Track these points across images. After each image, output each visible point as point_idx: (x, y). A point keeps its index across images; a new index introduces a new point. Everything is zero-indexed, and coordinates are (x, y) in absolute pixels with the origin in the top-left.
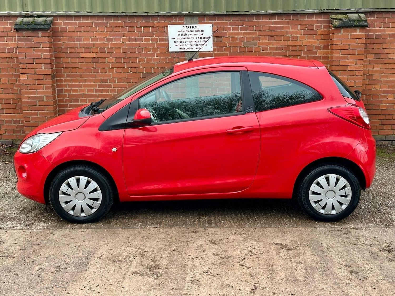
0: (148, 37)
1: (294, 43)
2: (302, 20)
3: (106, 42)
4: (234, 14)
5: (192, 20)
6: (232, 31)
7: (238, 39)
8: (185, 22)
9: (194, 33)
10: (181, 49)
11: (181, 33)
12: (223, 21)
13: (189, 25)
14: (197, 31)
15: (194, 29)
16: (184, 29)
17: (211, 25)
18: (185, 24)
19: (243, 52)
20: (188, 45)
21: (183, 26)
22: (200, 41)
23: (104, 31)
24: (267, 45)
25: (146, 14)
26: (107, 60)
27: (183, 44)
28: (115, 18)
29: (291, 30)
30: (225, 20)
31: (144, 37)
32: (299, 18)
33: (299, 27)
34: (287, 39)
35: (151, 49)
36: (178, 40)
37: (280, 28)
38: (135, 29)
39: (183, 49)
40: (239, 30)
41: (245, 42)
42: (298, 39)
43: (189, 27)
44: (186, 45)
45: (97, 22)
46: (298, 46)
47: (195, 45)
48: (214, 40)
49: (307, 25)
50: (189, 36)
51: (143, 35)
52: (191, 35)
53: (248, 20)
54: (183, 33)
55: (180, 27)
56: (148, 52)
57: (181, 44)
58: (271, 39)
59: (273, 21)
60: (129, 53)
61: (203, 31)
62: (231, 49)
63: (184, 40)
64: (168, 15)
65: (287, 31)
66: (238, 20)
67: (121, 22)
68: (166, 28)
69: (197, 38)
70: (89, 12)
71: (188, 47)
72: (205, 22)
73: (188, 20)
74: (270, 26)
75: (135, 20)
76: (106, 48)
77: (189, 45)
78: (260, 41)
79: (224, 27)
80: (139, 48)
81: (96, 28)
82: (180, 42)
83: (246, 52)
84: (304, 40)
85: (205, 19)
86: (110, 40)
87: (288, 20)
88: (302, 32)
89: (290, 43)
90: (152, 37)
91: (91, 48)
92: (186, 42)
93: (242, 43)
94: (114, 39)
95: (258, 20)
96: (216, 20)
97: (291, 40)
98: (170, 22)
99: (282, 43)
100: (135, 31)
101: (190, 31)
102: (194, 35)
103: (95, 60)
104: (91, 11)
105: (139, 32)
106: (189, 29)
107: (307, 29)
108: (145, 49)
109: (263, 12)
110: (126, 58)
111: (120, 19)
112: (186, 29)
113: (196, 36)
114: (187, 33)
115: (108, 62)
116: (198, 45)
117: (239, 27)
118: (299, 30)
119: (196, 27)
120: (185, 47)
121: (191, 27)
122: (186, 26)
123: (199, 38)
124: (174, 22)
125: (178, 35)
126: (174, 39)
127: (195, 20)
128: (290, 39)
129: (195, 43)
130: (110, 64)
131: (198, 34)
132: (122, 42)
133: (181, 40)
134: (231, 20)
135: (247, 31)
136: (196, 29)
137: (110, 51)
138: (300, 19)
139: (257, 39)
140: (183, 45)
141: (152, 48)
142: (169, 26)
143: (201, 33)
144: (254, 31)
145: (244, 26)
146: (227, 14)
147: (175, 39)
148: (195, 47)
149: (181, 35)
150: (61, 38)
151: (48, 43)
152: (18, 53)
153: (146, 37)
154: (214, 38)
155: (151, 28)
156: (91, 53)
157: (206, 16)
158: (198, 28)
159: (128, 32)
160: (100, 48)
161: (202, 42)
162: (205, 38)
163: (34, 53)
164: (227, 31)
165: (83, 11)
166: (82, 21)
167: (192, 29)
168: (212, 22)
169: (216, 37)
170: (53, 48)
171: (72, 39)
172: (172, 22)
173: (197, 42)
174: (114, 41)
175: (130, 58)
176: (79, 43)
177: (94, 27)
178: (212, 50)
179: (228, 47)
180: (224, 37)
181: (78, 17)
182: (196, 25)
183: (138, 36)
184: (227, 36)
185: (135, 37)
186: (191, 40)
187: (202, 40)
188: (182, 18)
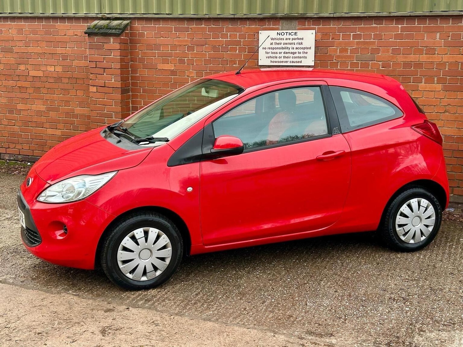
0: (235, 46)
1: (428, 58)
2: (444, 25)
3: (186, 52)
4: (343, 16)
5: (290, 24)
6: (341, 40)
7: (349, 51)
8: (280, 27)
9: (291, 41)
10: (273, 62)
11: (274, 41)
12: (330, 26)
13: (285, 31)
14: (295, 39)
15: (291, 37)
16: (279, 37)
17: (314, 31)
18: (280, 29)
19: (355, 69)
20: (282, 57)
21: (278, 33)
22: (297, 53)
23: (185, 38)
24: (389, 59)
25: (233, 16)
26: (186, 74)
27: (276, 55)
28: (198, 22)
29: (425, 39)
30: (332, 25)
31: (230, 46)
32: (439, 22)
33: (438, 35)
34: (420, 52)
35: (237, 62)
36: (270, 51)
37: (410, 37)
38: (220, 35)
39: (276, 62)
40: (352, 39)
41: (359, 54)
42: (436, 53)
43: (286, 34)
44: (280, 57)
45: (177, 26)
46: (435, 63)
47: (291, 58)
48: (317, 51)
49: (451, 33)
50: (284, 46)
51: (228, 43)
52: (286, 44)
53: (364, 25)
54: (278, 42)
55: (273, 34)
56: (234, 65)
57: (274, 55)
58: (396, 52)
59: (400, 26)
60: (212, 65)
61: (302, 39)
62: (339, 64)
63: (278, 51)
64: (259, 18)
65: (420, 40)
66: (349, 25)
67: (204, 26)
68: (256, 34)
69: (295, 48)
70: (168, 14)
71: (282, 59)
72: (306, 27)
73: (284, 24)
74: (395, 33)
75: (221, 24)
76: (186, 59)
77: (284, 57)
78: (380, 54)
79: (331, 34)
80: (224, 59)
81: (177, 33)
82: (272, 53)
83: (359, 68)
84: (446, 54)
85: (307, 23)
86: (191, 49)
87: (422, 26)
88: (443, 42)
89: (423, 58)
90: (239, 46)
91: (169, 58)
92: (280, 53)
93: (354, 56)
94: (195, 48)
95: (378, 25)
96: (321, 25)
97: (426, 54)
98: (262, 27)
99: (412, 58)
100: (219, 39)
101: (286, 39)
102: (291, 44)
103: (173, 73)
104: (171, 13)
105: (224, 39)
106: (285, 37)
107: (450, 38)
108: (230, 61)
109: (385, 14)
110: (208, 71)
111: (203, 23)
112: (281, 37)
113: (293, 46)
114: (282, 42)
115: (187, 76)
116: (295, 57)
117: (352, 34)
118: (438, 40)
119: (294, 34)
120: (278, 60)
121: (288, 34)
122: (281, 32)
123: (297, 48)
124: (267, 26)
125: (271, 44)
126: (265, 48)
127: (293, 25)
128: (424, 52)
129: (291, 55)
130: (190, 79)
131: (296, 44)
132: (204, 52)
133: (275, 51)
134: (341, 25)
135: (362, 40)
136: (294, 37)
137: (191, 62)
138: (440, 24)
139: (377, 51)
140: (276, 57)
141: (238, 59)
142: (260, 32)
143: (300, 41)
144: (372, 40)
145: (359, 33)
146: (335, 16)
147: (267, 48)
148: (291, 60)
149: (274, 44)
150: (139, 45)
151: (119, 50)
152: (89, 61)
153: (232, 46)
154: (316, 49)
155: (239, 34)
156: (170, 64)
157: (308, 19)
158: (296, 34)
159: (211, 39)
160: (179, 58)
161: (300, 53)
162: (304, 48)
163: (105, 62)
164: (335, 40)
165: (162, 13)
166: (161, 25)
167: (288, 37)
168: (315, 26)
169: (319, 48)
170: (129, 57)
171: (150, 47)
172: (264, 27)
173: (294, 53)
174: (195, 50)
175: (212, 72)
176: (157, 51)
177: (173, 32)
178: (314, 65)
179: (335, 61)
180: (331, 48)
181: (158, 20)
182: (294, 31)
183: (223, 45)
184: (334, 47)
185: (219, 46)
186: (287, 51)
187: (301, 51)
188: (277, 22)
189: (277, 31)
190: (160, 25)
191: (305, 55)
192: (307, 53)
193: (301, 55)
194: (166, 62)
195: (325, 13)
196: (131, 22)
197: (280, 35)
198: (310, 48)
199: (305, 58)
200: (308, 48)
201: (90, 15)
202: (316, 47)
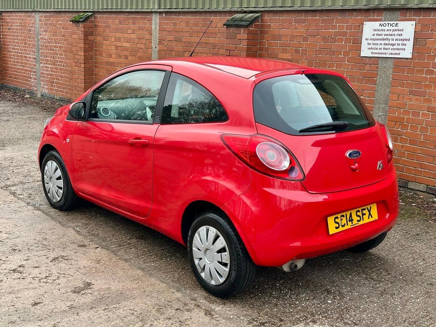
0: (342, 37)
3: (302, 42)
5: (392, 15)
8: (383, 18)
9: (391, 33)
10: (374, 53)
11: (376, 33)
12: (431, 17)
13: (387, 23)
14: (396, 30)
15: (392, 28)
16: (381, 28)
17: (414, 23)
18: (383, 20)
20: (382, 49)
21: (380, 24)
22: (397, 44)
23: (301, 30)
25: (341, 8)
26: (300, 63)
27: (377, 46)
28: (313, 13)
30: (433, 16)
31: (338, 37)
35: (343, 52)
36: (372, 42)
38: (330, 26)
39: (376, 53)
43: (387, 25)
44: (380, 49)
45: (297, 18)
47: (390, 49)
48: (415, 43)
50: (384, 37)
51: (337, 34)
52: (387, 35)
54: (379, 33)
55: (376, 25)
56: (339, 56)
57: (375, 46)
60: (321, 55)
61: (403, 30)
63: (379, 42)
64: (364, 9)
67: (318, 18)
68: (361, 25)
70: (290, 7)
71: (382, 51)
72: (408, 18)
73: (387, 15)
75: (332, 16)
76: (301, 49)
77: (384, 49)
79: (430, 25)
80: (331, 50)
81: (295, 25)
82: (374, 44)
85: (408, 14)
86: (305, 39)
90: (346, 37)
91: (288, 48)
92: (381, 44)
94: (309, 38)
96: (422, 16)
98: (366, 18)
100: (329, 30)
101: (388, 30)
102: (391, 35)
104: (292, 6)
105: (333, 30)
106: (386, 28)
108: (336, 52)
110: (318, 61)
111: (317, 14)
112: (383, 28)
113: (393, 37)
114: (384, 33)
116: (394, 49)
119: (395, 25)
120: (378, 51)
121: (390, 25)
122: (383, 23)
123: (396, 40)
124: (371, 17)
125: (373, 35)
127: (396, 16)
129: (391, 47)
131: (396, 35)
132: (316, 42)
133: (376, 42)
136: (395, 28)
137: (304, 52)
140: (377, 49)
141: (344, 50)
142: (365, 23)
143: (400, 33)
146: (434, 7)
147: (369, 39)
148: (390, 51)
149: (376, 35)
150: (266, 35)
151: (247, 40)
152: (226, 50)
153: (339, 37)
154: (415, 41)
155: (346, 25)
156: (288, 53)
157: (410, 10)
158: (397, 26)
159: (323, 30)
160: (295, 48)
161: (399, 45)
162: (403, 40)
163: (236, 51)
164: (434, 32)
165: (286, 6)
166: (285, 17)
167: (390, 28)
168: (416, 18)
169: (418, 39)
170: (258, 47)
171: (274, 38)
172: (369, 18)
173: (393, 45)
174: (309, 41)
175: (321, 62)
176: (279, 42)
177: (293, 24)
178: (411, 58)
179: (432, 54)
180: (429, 40)
181: (282, 12)
182: (395, 22)
183: (332, 36)
184: (432, 39)
185: (329, 36)
186: (387, 42)
187: (401, 42)
188: (381, 13)
189: (379, 23)
190: (283, 17)
191: (404, 47)
192: (405, 45)
193: (400, 47)
194: (285, 51)
195: (426, 4)
196: (262, 15)
197: (382, 26)
198: (409, 39)
199: (403, 49)
200: (407, 40)
201: (233, 10)
202: (415, 39)
